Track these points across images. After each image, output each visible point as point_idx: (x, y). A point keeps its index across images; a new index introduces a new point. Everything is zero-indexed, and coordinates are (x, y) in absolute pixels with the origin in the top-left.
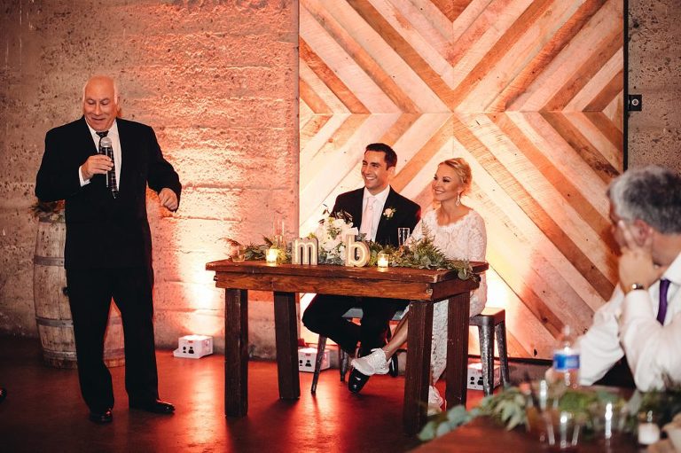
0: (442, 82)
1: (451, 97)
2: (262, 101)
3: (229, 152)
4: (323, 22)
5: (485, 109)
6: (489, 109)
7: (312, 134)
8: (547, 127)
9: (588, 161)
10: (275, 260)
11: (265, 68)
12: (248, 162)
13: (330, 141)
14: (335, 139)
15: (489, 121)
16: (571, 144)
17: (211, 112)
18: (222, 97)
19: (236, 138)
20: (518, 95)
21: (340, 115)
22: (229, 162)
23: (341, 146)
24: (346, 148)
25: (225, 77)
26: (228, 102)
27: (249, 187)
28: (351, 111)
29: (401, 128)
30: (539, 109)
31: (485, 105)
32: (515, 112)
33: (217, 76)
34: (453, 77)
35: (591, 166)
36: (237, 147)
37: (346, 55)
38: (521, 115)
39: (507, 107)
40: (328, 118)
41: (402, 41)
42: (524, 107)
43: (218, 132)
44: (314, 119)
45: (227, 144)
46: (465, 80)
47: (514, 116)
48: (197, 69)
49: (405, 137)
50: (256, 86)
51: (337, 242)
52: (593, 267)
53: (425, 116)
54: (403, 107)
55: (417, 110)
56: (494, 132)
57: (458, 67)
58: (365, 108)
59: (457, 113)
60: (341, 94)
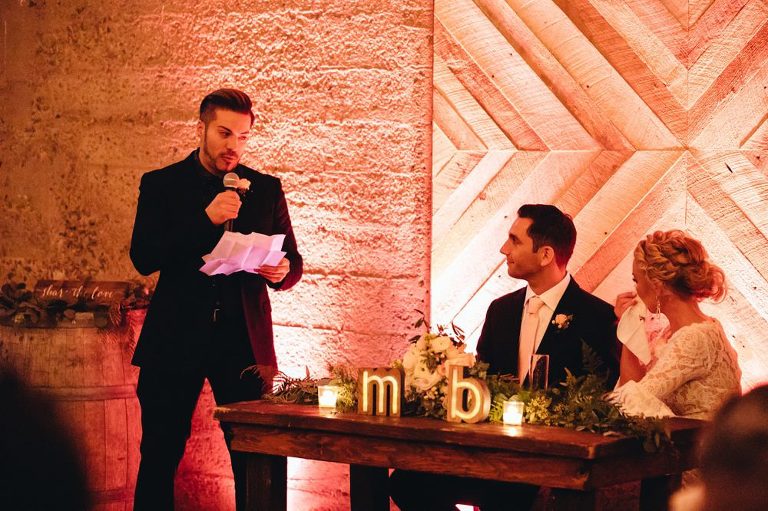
0: (669, 96)
1: (684, 123)
2: (376, 128)
3: (323, 213)
5: (743, 143)
6: (748, 143)
7: (451, 184)
10: (333, 405)
11: (382, 71)
12: (354, 229)
13: (481, 196)
14: (489, 193)
15: (749, 165)
17: (296, 144)
18: (314, 120)
19: (334, 190)
21: (499, 152)
22: (324, 230)
23: (499, 205)
24: (508, 209)
25: (317, 87)
26: (323, 128)
28: (517, 147)
29: (599, 175)
31: (741, 138)
33: (306, 85)
34: (690, 84)
36: (336, 206)
37: (510, 49)
40: (479, 157)
41: (604, 24)
43: (305, 179)
44: (456, 159)
45: (320, 200)
46: (709, 93)
48: (274, 73)
49: (605, 188)
50: (366, 101)
51: (435, 378)
53: (638, 155)
54: (603, 140)
55: (627, 145)
56: (757, 184)
57: (697, 69)
58: (538, 140)
59: (694, 151)
60: (500, 115)
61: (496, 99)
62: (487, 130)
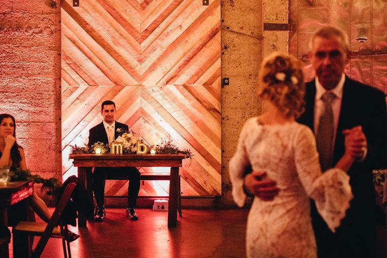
0: (136, 72)
1: (141, 79)
2: (40, 80)
3: (21, 105)
4: (74, 42)
5: (156, 84)
6: (158, 84)
7: (68, 95)
8: (187, 92)
9: (205, 107)
11: (42, 63)
12: (32, 109)
13: (78, 99)
14: (80, 98)
15: (158, 89)
16: (197, 99)
17: (11, 84)
18: (17, 77)
19: (25, 98)
20: (172, 78)
21: (83, 86)
22: (21, 110)
23: (83, 101)
24: (86, 102)
25: (18, 68)
26: (20, 79)
27: (33, 122)
28: (89, 85)
29: (116, 92)
30: (182, 84)
31: (156, 82)
32: (171, 85)
33: (14, 67)
34: (141, 69)
35: (207, 109)
36: (26, 103)
37: (86, 58)
38: (174, 87)
39: (167, 82)
40: (77, 88)
41: (116, 52)
42: (175, 83)
43: (14, 95)
44: (69, 88)
45: (20, 101)
46: (147, 71)
47: (171, 87)
48: (2, 63)
49: (117, 96)
50: (36, 72)
52: (208, 153)
53: (127, 87)
54: (116, 83)
55: (123, 84)
56: (161, 94)
57: (143, 65)
58: (96, 83)
59: (143, 86)
60: (84, 76)
61: (82, 72)
62: (79, 80)
